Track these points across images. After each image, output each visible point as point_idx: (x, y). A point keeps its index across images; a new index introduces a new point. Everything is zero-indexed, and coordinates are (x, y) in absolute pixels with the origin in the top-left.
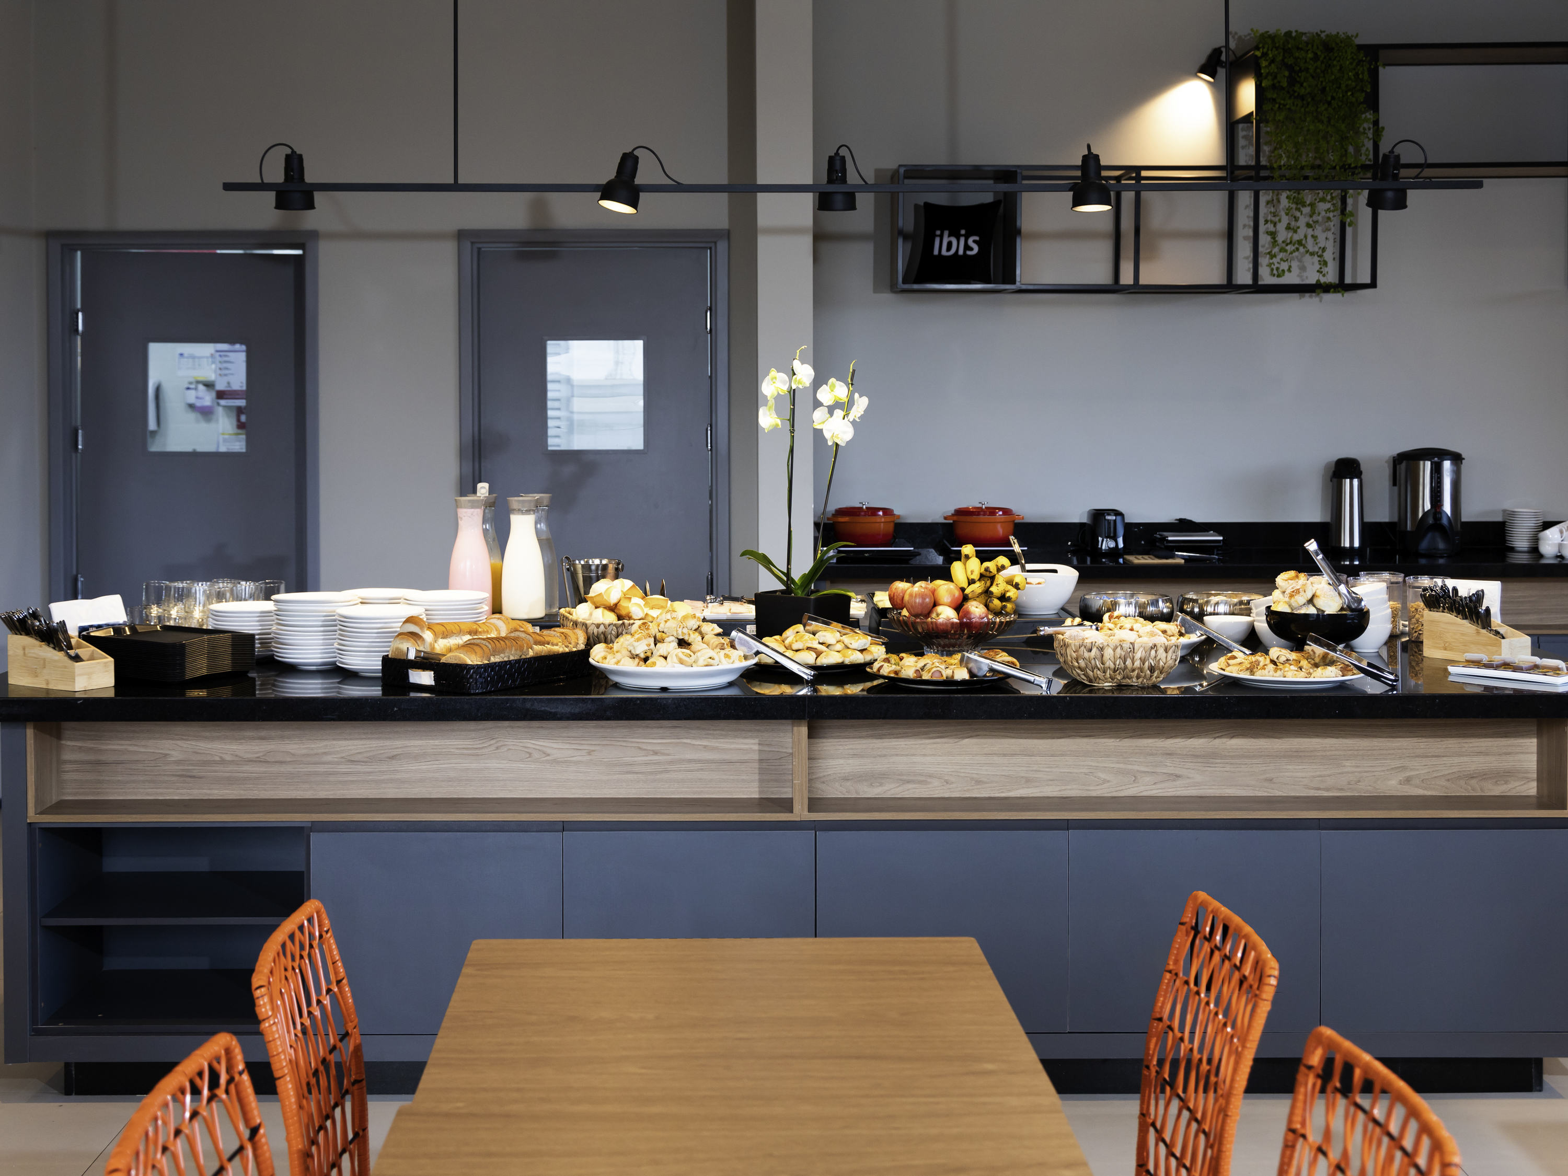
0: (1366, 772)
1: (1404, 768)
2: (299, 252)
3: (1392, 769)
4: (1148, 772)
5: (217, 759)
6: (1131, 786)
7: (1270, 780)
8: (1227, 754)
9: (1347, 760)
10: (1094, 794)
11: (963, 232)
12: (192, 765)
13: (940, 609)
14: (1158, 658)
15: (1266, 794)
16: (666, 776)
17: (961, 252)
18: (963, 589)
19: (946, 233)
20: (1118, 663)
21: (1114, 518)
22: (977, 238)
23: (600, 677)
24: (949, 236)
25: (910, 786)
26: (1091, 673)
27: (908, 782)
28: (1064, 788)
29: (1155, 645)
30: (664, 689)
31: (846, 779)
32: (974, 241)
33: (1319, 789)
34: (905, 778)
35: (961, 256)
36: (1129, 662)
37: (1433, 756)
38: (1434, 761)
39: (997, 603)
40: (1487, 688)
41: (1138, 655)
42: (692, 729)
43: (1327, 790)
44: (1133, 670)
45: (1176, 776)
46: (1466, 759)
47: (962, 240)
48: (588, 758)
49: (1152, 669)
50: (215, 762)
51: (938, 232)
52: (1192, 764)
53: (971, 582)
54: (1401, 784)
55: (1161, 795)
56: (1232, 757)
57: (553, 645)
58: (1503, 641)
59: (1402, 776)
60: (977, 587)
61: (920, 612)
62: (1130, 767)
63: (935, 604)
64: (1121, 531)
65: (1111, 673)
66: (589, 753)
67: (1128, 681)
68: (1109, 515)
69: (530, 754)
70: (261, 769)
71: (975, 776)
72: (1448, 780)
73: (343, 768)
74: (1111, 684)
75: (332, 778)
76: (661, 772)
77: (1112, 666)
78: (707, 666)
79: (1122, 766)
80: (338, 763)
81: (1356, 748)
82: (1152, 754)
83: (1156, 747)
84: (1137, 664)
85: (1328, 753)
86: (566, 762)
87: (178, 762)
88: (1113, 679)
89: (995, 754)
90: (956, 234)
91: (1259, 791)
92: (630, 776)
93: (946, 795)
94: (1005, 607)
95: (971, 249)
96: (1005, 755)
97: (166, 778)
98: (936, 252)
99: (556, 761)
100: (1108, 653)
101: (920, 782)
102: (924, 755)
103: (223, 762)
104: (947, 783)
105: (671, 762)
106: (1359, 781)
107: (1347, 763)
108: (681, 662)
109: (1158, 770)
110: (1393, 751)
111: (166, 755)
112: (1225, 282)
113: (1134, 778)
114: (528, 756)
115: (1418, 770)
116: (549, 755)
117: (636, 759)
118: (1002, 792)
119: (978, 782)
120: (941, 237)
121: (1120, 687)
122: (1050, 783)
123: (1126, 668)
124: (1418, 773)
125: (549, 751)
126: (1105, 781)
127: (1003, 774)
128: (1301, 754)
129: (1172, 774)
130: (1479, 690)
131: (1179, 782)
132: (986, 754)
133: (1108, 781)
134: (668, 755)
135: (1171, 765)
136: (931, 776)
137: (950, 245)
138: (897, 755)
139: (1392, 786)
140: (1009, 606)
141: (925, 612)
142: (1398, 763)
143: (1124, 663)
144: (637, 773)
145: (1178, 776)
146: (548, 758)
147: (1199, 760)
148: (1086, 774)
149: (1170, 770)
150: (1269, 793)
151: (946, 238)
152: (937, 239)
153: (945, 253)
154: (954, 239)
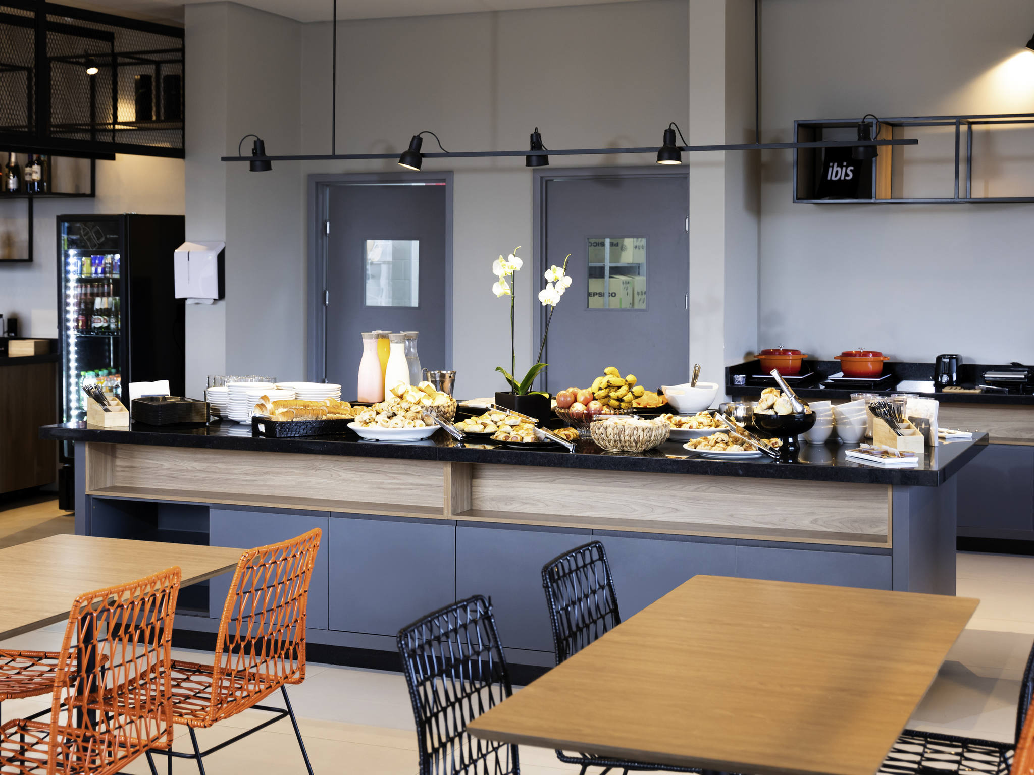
0: (790, 514)
1: (813, 513)
3: (806, 513)
4: (660, 506)
5: (185, 468)
6: (649, 514)
7: (731, 516)
10: (629, 517)
11: (845, 164)
12: (173, 471)
13: (575, 404)
14: (638, 435)
16: (399, 492)
18: (593, 393)
19: (836, 165)
20: (615, 437)
22: (852, 168)
24: (837, 167)
25: (528, 506)
26: (602, 443)
27: (526, 503)
28: (611, 512)
29: (637, 427)
30: (377, 440)
31: (492, 500)
32: (851, 170)
33: (761, 523)
34: (524, 501)
35: (842, 180)
36: (622, 437)
37: (833, 507)
38: (832, 510)
40: (860, 465)
41: (626, 433)
42: (413, 466)
43: (766, 523)
44: (625, 442)
46: (852, 510)
47: (844, 169)
49: (636, 442)
50: (184, 470)
51: (831, 164)
54: (811, 523)
55: (667, 520)
56: (710, 500)
57: (342, 414)
59: (812, 518)
62: (650, 502)
63: (575, 401)
65: (614, 443)
66: (361, 476)
67: (625, 449)
69: (332, 475)
70: (204, 475)
71: (563, 502)
72: (840, 523)
73: (243, 477)
74: (617, 450)
75: (238, 483)
76: (397, 489)
77: (613, 439)
80: (240, 474)
84: (627, 438)
86: (349, 480)
87: (168, 469)
88: (617, 447)
89: (574, 490)
90: (840, 165)
91: (725, 522)
92: (381, 491)
93: (547, 513)
95: (848, 175)
96: (579, 491)
97: (162, 477)
98: (829, 178)
99: (344, 480)
100: (610, 431)
101: (533, 504)
102: (535, 488)
103: (187, 470)
104: (547, 505)
105: (402, 484)
106: (785, 520)
107: (777, 509)
109: (666, 505)
111: (162, 465)
113: (651, 510)
115: (822, 515)
116: (341, 476)
117: (384, 481)
118: (578, 513)
119: (564, 506)
120: (833, 167)
121: (623, 452)
123: (620, 441)
124: (821, 517)
126: (635, 510)
127: (579, 502)
128: (751, 500)
129: (674, 508)
130: (856, 466)
131: (677, 513)
132: (568, 490)
133: (637, 510)
134: (400, 480)
135: (674, 503)
136: (538, 501)
137: (837, 172)
138: (520, 487)
139: (805, 523)
142: (809, 510)
143: (619, 438)
144: (384, 489)
145: (677, 510)
146: (340, 478)
147: (689, 502)
148: (624, 505)
149: (672, 506)
150: (731, 523)
151: (835, 169)
152: (830, 169)
153: (833, 178)
154: (839, 169)
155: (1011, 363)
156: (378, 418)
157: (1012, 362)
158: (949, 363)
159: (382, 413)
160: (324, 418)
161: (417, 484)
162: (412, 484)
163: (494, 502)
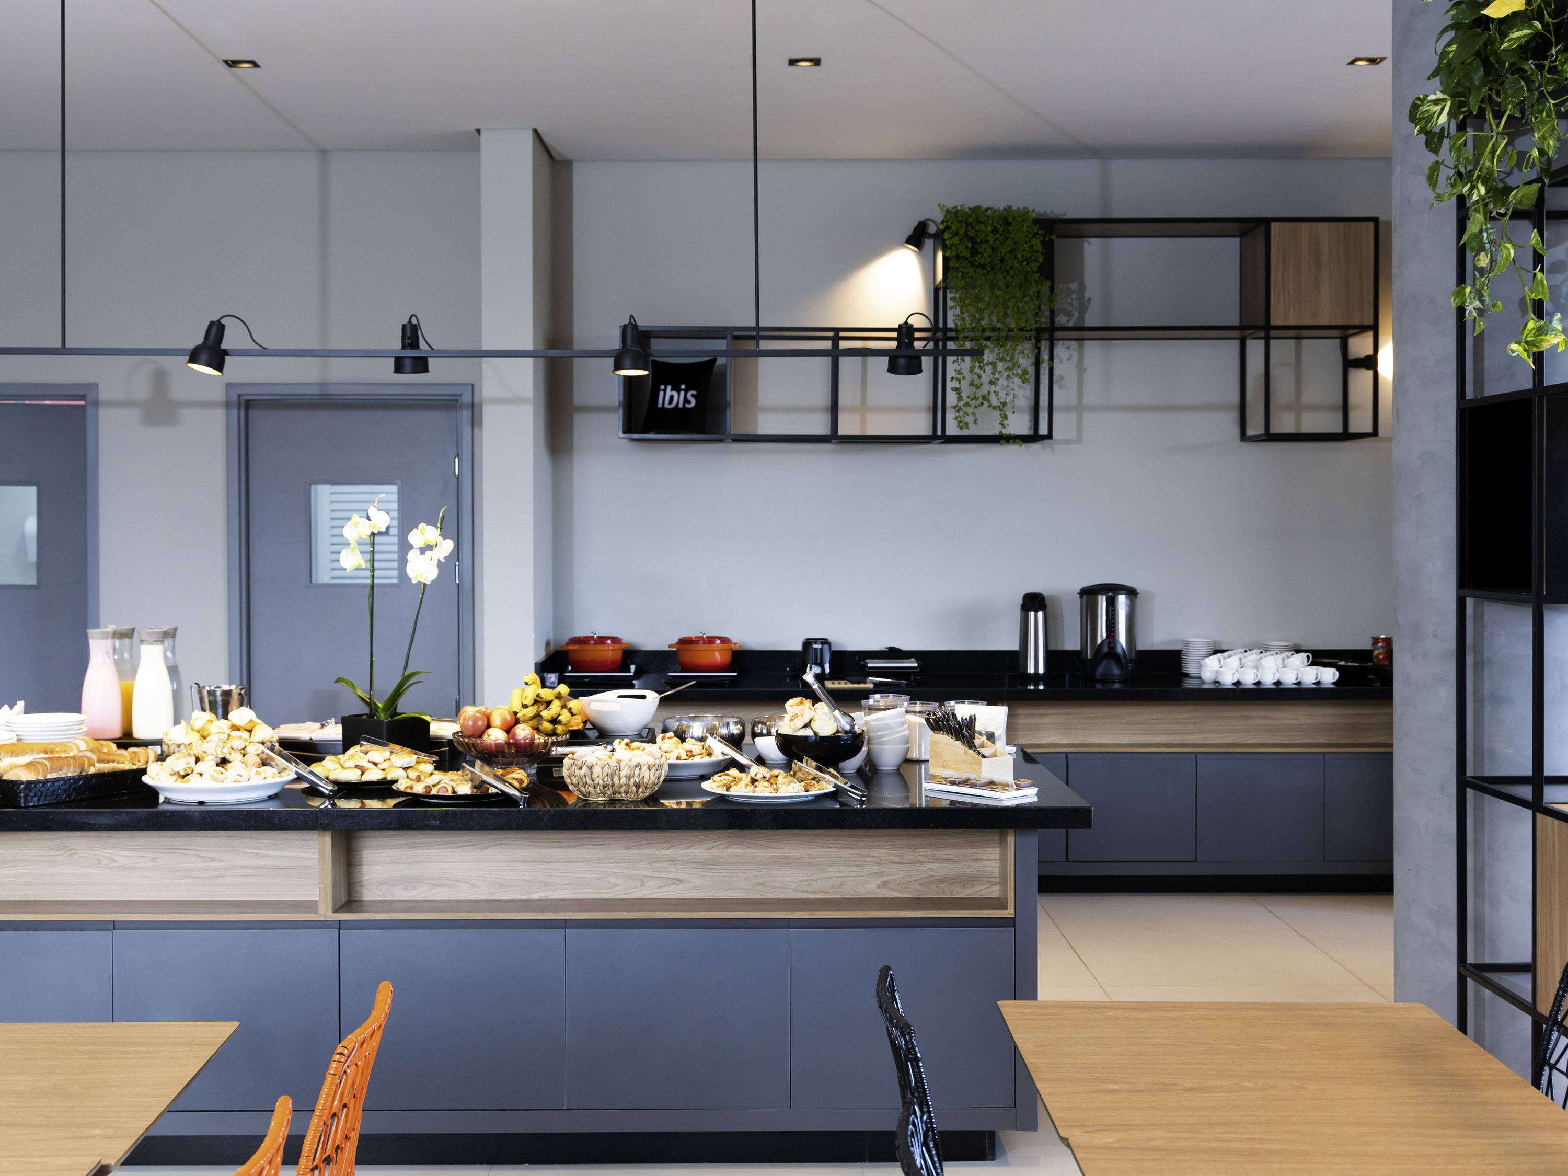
0: (848, 877)
1: (881, 874)
2: (83, 403)
3: (871, 874)
4: (653, 877)
6: (638, 889)
7: (762, 884)
8: (724, 861)
9: (832, 866)
10: (605, 896)
11: (683, 387)
13: (490, 731)
14: (641, 776)
15: (759, 897)
16: (221, 880)
17: (681, 405)
18: (515, 713)
19: (669, 388)
20: (606, 779)
21: (820, 646)
22: (694, 392)
23: (152, 793)
24: (672, 390)
25: (442, 889)
26: (583, 789)
27: (439, 886)
28: (578, 891)
29: (639, 764)
30: (201, 803)
31: (383, 883)
32: (693, 395)
33: (806, 892)
34: (437, 882)
35: (680, 408)
36: (616, 779)
37: (909, 863)
38: (909, 867)
39: (547, 726)
40: (952, 802)
41: (623, 773)
42: (245, 838)
43: (814, 893)
44: (621, 787)
45: (679, 880)
46: (937, 865)
47: (682, 393)
48: (152, 864)
49: (637, 786)
51: (662, 387)
52: (693, 870)
53: (525, 706)
54: (879, 888)
55: (665, 897)
56: (730, 863)
57: (118, 763)
58: (983, 760)
59: (880, 880)
60: (530, 712)
61: (472, 734)
62: (637, 872)
63: (489, 726)
64: (827, 657)
65: (602, 788)
66: (153, 860)
67: (618, 796)
68: (816, 643)
69: (99, 860)
71: (499, 881)
72: (921, 884)
74: (604, 799)
76: (218, 877)
77: (601, 783)
78: (235, 782)
79: (630, 871)
81: (839, 856)
82: (657, 861)
83: (661, 855)
84: (624, 781)
85: (814, 860)
86: (132, 867)
88: (605, 794)
89: (516, 861)
90: (676, 388)
91: (753, 893)
92: (190, 881)
93: (473, 898)
94: (556, 729)
95: (689, 402)
96: (525, 862)
98: (660, 405)
99: (122, 868)
100: (597, 771)
101: (450, 886)
102: (454, 862)
105: (227, 868)
106: (842, 885)
107: (831, 869)
108: (214, 779)
109: (663, 875)
110: (871, 859)
112: (931, 433)
113: (641, 883)
114: (97, 862)
115: (894, 875)
116: (116, 862)
117: (195, 865)
118: (523, 895)
119: (500, 886)
120: (665, 391)
121: (612, 801)
122: (566, 887)
123: (613, 785)
124: (894, 877)
125: (116, 858)
126: (616, 885)
127: (525, 878)
128: (790, 861)
129: (675, 879)
130: (945, 804)
131: (681, 886)
132: (509, 861)
133: (618, 885)
134: (223, 861)
135: (674, 870)
136: (459, 880)
137: (672, 397)
138: (429, 862)
139: (871, 889)
140: (560, 728)
141: (478, 733)
142: (876, 869)
143: (612, 780)
144: (196, 878)
145: (680, 881)
146: (115, 864)
147: (699, 866)
148: (598, 879)
149: (674, 876)
150: (761, 895)
151: (669, 392)
152: (661, 393)
153: (667, 405)
154: (675, 394)
155: (887, 648)
156: (200, 767)
157: (888, 646)
158: (821, 649)
159: (206, 758)
160: (92, 770)
161: (252, 867)
162: (244, 867)
163: (386, 887)
